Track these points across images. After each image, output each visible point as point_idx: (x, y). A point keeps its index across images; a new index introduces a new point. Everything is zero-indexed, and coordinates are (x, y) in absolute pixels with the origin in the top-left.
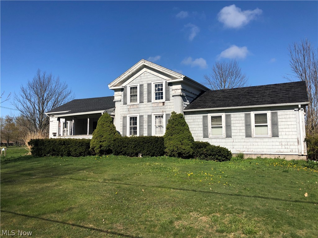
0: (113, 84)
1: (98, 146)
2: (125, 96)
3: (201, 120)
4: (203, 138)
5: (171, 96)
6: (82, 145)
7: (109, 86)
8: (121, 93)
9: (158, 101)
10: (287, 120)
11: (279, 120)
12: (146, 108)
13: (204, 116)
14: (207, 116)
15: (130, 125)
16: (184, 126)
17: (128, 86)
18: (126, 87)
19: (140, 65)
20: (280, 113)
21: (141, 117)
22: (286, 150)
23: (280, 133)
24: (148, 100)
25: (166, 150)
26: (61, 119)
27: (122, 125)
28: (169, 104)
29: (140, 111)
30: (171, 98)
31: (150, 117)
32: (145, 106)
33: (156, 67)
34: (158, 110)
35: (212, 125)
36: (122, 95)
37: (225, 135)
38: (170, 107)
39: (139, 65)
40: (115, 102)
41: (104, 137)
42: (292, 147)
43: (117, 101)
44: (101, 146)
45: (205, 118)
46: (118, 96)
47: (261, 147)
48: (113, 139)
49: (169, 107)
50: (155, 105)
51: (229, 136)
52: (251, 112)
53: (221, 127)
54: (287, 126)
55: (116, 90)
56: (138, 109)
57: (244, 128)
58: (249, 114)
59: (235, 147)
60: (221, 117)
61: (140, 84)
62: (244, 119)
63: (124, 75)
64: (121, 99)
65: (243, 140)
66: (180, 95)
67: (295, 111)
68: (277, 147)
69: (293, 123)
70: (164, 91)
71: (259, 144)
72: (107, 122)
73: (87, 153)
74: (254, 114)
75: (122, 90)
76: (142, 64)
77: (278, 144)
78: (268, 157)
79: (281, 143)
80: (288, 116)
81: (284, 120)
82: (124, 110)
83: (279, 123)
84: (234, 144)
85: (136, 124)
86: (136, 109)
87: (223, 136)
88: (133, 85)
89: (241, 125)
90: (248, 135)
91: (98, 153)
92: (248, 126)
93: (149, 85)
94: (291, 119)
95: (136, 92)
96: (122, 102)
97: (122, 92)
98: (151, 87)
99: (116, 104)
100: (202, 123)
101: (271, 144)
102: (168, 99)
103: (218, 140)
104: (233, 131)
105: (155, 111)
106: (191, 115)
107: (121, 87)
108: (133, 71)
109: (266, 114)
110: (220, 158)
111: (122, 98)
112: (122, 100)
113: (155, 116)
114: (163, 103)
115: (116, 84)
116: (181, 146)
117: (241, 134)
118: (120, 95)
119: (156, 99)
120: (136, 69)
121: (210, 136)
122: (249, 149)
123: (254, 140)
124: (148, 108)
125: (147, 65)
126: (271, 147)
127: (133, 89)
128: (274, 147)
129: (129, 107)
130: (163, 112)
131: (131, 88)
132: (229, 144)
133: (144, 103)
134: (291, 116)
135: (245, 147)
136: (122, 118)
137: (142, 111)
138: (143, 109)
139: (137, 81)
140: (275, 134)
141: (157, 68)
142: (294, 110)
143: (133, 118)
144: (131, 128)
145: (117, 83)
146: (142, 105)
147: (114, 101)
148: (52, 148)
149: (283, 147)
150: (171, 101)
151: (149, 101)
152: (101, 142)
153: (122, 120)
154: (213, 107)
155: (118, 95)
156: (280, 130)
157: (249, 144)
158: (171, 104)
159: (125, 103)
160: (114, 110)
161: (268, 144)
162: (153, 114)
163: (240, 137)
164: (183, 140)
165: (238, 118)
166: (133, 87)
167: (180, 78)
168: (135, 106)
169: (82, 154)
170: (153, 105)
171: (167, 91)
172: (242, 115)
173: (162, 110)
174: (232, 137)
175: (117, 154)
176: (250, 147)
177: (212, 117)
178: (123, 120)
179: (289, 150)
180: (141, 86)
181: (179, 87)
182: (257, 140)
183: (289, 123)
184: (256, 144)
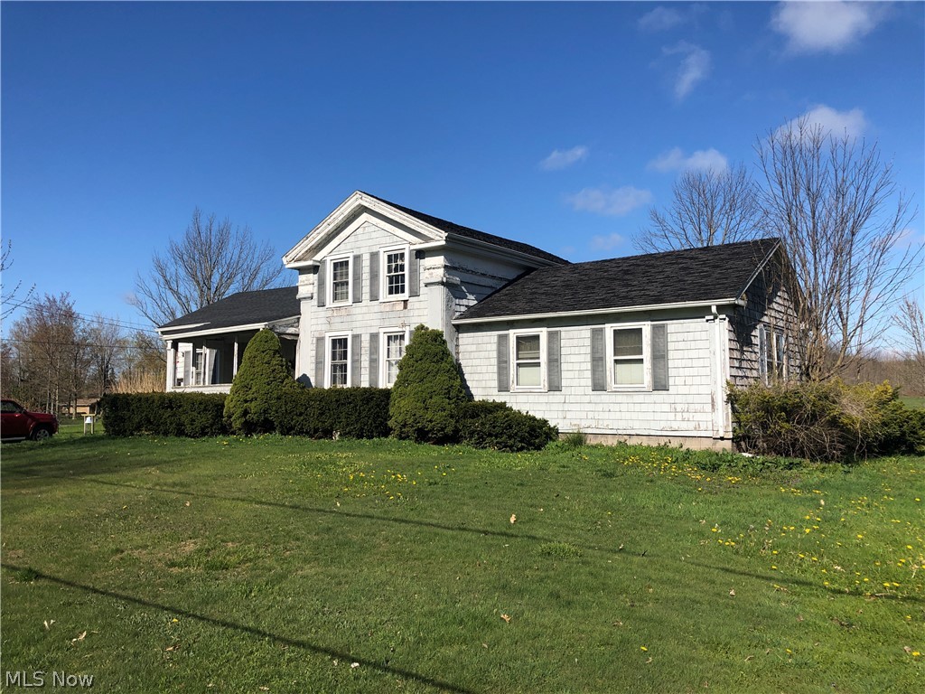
0: (292, 255)
1: (239, 411)
2: (321, 284)
3: (494, 347)
4: (497, 393)
5: (422, 285)
6: (205, 410)
7: (285, 260)
8: (312, 277)
9: (395, 297)
10: (688, 345)
11: (671, 346)
12: (367, 317)
13: (500, 336)
14: (506, 336)
15: (334, 358)
16: (438, 361)
17: (328, 259)
18: (323, 262)
19: (352, 207)
20: (673, 326)
21: (356, 337)
22: (684, 425)
23: (671, 381)
24: (371, 296)
25: (390, 423)
26: (180, 344)
27: (313, 360)
28: (417, 305)
29: (354, 325)
30: (423, 290)
31: (374, 337)
32: (365, 310)
33: (386, 211)
34: (394, 322)
35: (518, 359)
36: (316, 283)
37: (546, 385)
38: (421, 312)
39: (349, 206)
40: (300, 300)
41: (254, 389)
42: (698, 417)
43: (305, 298)
44: (246, 413)
45: (503, 340)
46: (306, 285)
47: (628, 416)
48: (275, 396)
49: (416, 313)
50: (387, 308)
51: (554, 387)
52: (607, 325)
53: (538, 365)
54: (689, 363)
55: (302, 270)
56: (349, 319)
57: (589, 366)
58: (602, 330)
59: (569, 415)
60: (537, 338)
61: (355, 253)
62: (588, 342)
63: (318, 231)
64: (312, 294)
65: (587, 399)
66: (442, 283)
67: (707, 321)
68: (664, 416)
69: (702, 353)
70: (406, 272)
71: (624, 407)
72: (263, 352)
73: (219, 430)
74: (613, 329)
75: (314, 269)
76: (357, 203)
77: (666, 408)
78: (645, 441)
79: (673, 406)
80: (690, 336)
81: (681, 345)
82: (320, 321)
83: (671, 355)
84: (566, 407)
85: (345, 358)
86: (345, 319)
87: (542, 387)
88: (339, 257)
89: (581, 358)
90: (599, 386)
91: (240, 429)
92: (597, 360)
93: (374, 256)
94: (699, 344)
95: (347, 274)
96: (314, 302)
97: (316, 276)
98: (378, 261)
99: (304, 306)
100: (495, 354)
101: (651, 408)
102: (414, 294)
103: (531, 398)
104: (564, 375)
105: (387, 324)
106: (472, 334)
107: (309, 263)
108: (336, 222)
109: (640, 330)
110: (510, 442)
111: (314, 290)
112: (315, 296)
113: (386, 336)
114: (405, 302)
115: (300, 254)
116: (422, 412)
117: (583, 382)
118: (311, 282)
119: (391, 292)
120: (342, 216)
121: (513, 387)
122: (601, 422)
123: (613, 398)
124: (372, 316)
125: (366, 205)
126: (650, 416)
127: (340, 266)
128: (658, 416)
129: (329, 313)
130: (404, 325)
131: (336, 265)
132: (554, 407)
133: (364, 303)
134: (698, 336)
135: (590, 416)
136: (315, 341)
137: (358, 324)
138: (360, 317)
139: (349, 246)
140: (660, 385)
141: (388, 212)
142: (704, 320)
143: (340, 340)
144: (334, 367)
145: (303, 252)
146: (358, 308)
147: (298, 297)
148: (146, 415)
149: (679, 416)
150: (421, 298)
151: (374, 297)
152: (246, 401)
153: (314, 347)
154: (519, 314)
155: (306, 282)
156: (672, 372)
157: (600, 407)
158: (422, 305)
159: (322, 304)
160: (298, 322)
161: (644, 407)
162: (382, 330)
163: (580, 391)
164: (431, 398)
165: (576, 341)
166: (340, 262)
167: (438, 238)
168: (343, 312)
169: (207, 430)
170: (383, 307)
171: (414, 272)
172: (585, 332)
173: (401, 321)
174: (563, 388)
175: (286, 431)
176: (602, 416)
177: (518, 338)
178: (317, 347)
179: (691, 425)
180: (357, 258)
181: (439, 260)
182: (620, 398)
183: (693, 354)
184: (617, 407)
